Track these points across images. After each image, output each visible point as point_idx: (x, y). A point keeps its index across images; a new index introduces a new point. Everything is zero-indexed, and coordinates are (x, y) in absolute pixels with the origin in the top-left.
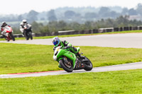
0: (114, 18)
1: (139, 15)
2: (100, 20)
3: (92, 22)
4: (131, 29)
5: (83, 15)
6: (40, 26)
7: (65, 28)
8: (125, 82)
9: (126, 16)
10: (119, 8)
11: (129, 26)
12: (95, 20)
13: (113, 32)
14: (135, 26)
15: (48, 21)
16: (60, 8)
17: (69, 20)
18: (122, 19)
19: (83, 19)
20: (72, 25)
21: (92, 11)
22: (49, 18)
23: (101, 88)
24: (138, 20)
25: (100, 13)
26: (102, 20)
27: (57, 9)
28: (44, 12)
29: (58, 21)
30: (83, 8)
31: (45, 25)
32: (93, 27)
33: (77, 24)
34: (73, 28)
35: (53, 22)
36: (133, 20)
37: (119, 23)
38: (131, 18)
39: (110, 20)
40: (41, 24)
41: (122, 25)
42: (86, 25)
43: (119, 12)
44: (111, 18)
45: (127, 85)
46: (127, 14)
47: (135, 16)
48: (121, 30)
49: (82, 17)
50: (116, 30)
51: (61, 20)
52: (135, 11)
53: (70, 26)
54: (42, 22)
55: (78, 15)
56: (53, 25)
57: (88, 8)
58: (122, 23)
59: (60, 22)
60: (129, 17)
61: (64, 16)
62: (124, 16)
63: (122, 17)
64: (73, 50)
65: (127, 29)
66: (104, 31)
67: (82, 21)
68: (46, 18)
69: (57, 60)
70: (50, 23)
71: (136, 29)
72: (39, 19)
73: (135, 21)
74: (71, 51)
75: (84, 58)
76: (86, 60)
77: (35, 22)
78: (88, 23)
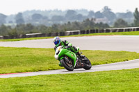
0: (80, 21)
1: (105, 18)
2: (67, 23)
3: (59, 25)
4: (97, 31)
5: (50, 18)
6: (8, 29)
7: (32, 31)
8: (91, 84)
9: (92, 19)
10: (85, 11)
11: (95, 28)
12: (62, 23)
13: (79, 34)
14: (101, 28)
15: (16, 24)
16: (28, 12)
17: (37, 23)
18: (89, 22)
19: (50, 22)
20: (39, 28)
21: (58, 14)
22: (17, 21)
23: (68, 89)
24: (104, 22)
25: (67, 16)
26: (69, 22)
27: (25, 12)
28: (12, 15)
29: (26, 23)
30: (50, 11)
31: (13, 28)
32: (60, 30)
33: (44, 26)
34: (41, 30)
35: (21, 25)
36: (99, 22)
37: (86, 26)
38: (97, 21)
39: (76, 23)
40: (10, 27)
41: (89, 28)
42: (53, 27)
43: (85, 14)
44: (77, 21)
45: (94, 87)
46: (94, 17)
47: (101, 19)
48: (88, 32)
49: (49, 20)
50: (83, 32)
51: (28, 23)
52: (101, 14)
53: (37, 28)
54: (10, 24)
55: (45, 18)
56: (20, 27)
57: (55, 11)
58: (88, 26)
59: (28, 25)
60: (95, 20)
61: (31, 19)
62: (90, 19)
63: (88, 20)
64: (73, 49)
65: (93, 32)
66: (71, 34)
67: (50, 24)
68: (14, 21)
69: (59, 59)
70: (18, 26)
71: (102, 31)
72: (7, 22)
73: (101, 23)
74: (72, 51)
75: (83, 57)
76: (85, 59)
77: (3, 25)
78: (55, 26)
